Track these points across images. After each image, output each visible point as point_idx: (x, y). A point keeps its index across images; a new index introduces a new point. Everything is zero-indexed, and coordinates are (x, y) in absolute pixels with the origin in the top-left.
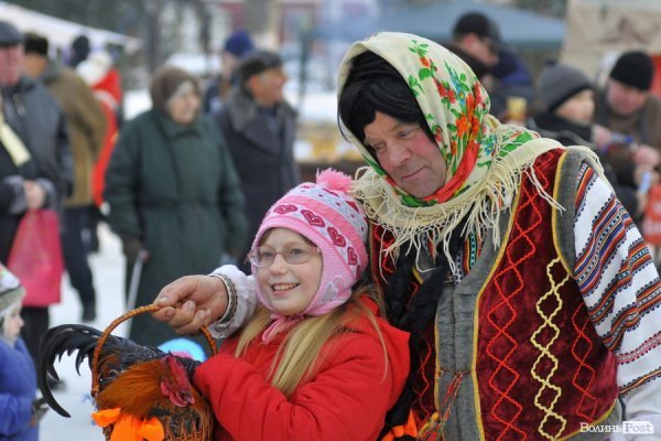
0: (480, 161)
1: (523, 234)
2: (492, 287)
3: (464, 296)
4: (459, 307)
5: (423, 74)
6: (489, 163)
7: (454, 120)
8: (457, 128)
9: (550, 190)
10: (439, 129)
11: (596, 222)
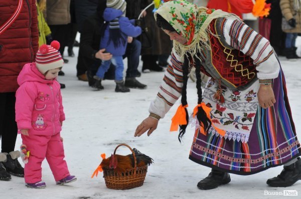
0: (195, 32)
1: (214, 45)
2: (213, 60)
3: (209, 64)
4: (209, 67)
5: (173, 19)
6: (198, 32)
7: (185, 29)
8: (186, 30)
9: (215, 33)
10: (180, 32)
11: (230, 35)
